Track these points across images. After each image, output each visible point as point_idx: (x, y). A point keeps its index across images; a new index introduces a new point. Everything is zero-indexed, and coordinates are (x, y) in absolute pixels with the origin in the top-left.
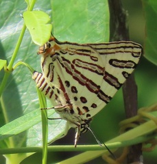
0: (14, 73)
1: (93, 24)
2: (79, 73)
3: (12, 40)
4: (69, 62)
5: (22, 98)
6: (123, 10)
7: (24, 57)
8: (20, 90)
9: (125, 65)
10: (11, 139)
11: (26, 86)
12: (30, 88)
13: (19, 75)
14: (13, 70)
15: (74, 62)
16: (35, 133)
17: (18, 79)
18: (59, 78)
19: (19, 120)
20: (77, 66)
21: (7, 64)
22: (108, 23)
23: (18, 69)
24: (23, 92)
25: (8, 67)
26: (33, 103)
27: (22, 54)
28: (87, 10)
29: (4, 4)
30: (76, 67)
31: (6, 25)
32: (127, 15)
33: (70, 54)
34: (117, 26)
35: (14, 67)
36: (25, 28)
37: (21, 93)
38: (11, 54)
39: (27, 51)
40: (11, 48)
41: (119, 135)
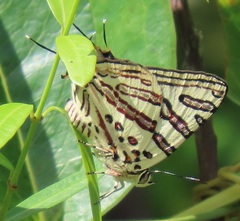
0: (44, 121)
1: (153, 51)
2: (125, 103)
3: (41, 75)
4: (111, 88)
5: (56, 156)
6: (195, 30)
7: (57, 99)
8: (53, 145)
9: (201, 105)
10: (41, 214)
11: (61, 139)
12: (66, 142)
13: (51, 124)
14: (42, 118)
15: (117, 87)
16: (75, 206)
17: (49, 130)
18: (97, 111)
19: (52, 188)
20: (123, 93)
21: (35, 110)
22: (175, 49)
23: (49, 117)
24: (57, 148)
25: (36, 115)
26: (71, 164)
27: (54, 95)
28: (144, 32)
29: (28, 26)
30: (120, 95)
31: (32, 54)
32: (201, 37)
33: (112, 77)
34: (187, 53)
35: (43, 115)
36: (59, 59)
37: (54, 150)
38: (39, 96)
39: (61, 91)
40: (39, 87)
41: (192, 205)
